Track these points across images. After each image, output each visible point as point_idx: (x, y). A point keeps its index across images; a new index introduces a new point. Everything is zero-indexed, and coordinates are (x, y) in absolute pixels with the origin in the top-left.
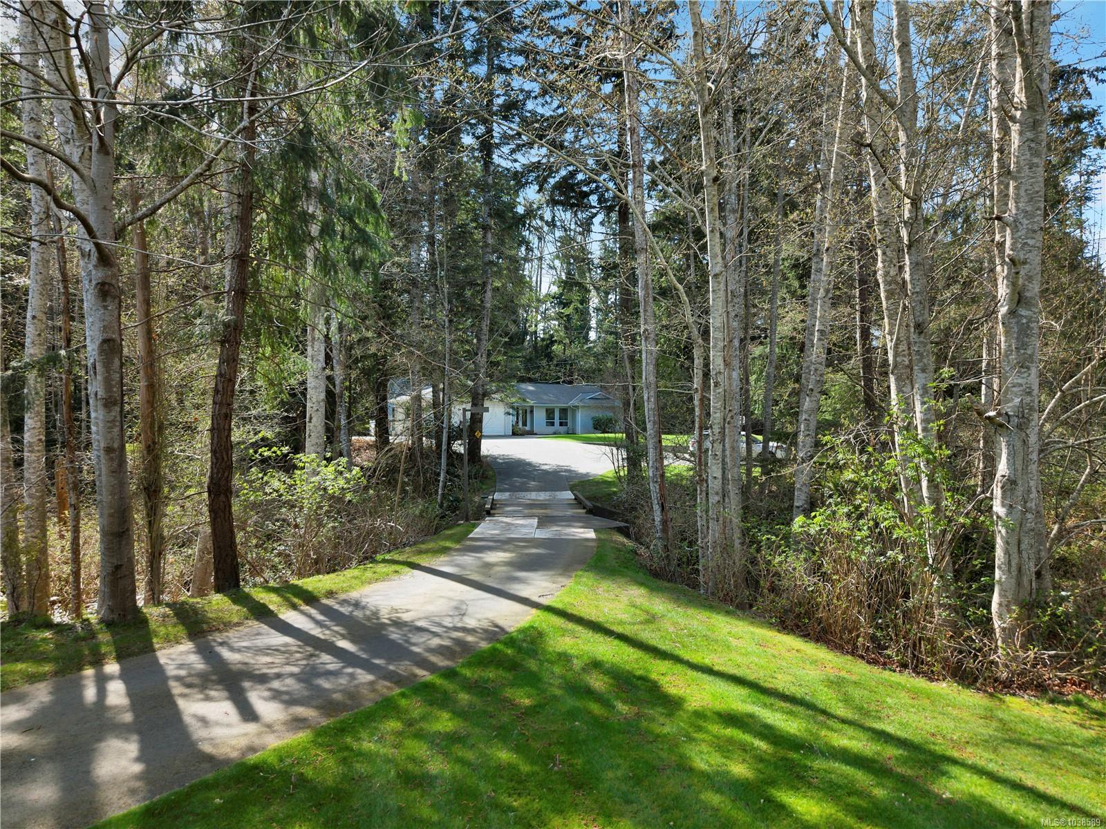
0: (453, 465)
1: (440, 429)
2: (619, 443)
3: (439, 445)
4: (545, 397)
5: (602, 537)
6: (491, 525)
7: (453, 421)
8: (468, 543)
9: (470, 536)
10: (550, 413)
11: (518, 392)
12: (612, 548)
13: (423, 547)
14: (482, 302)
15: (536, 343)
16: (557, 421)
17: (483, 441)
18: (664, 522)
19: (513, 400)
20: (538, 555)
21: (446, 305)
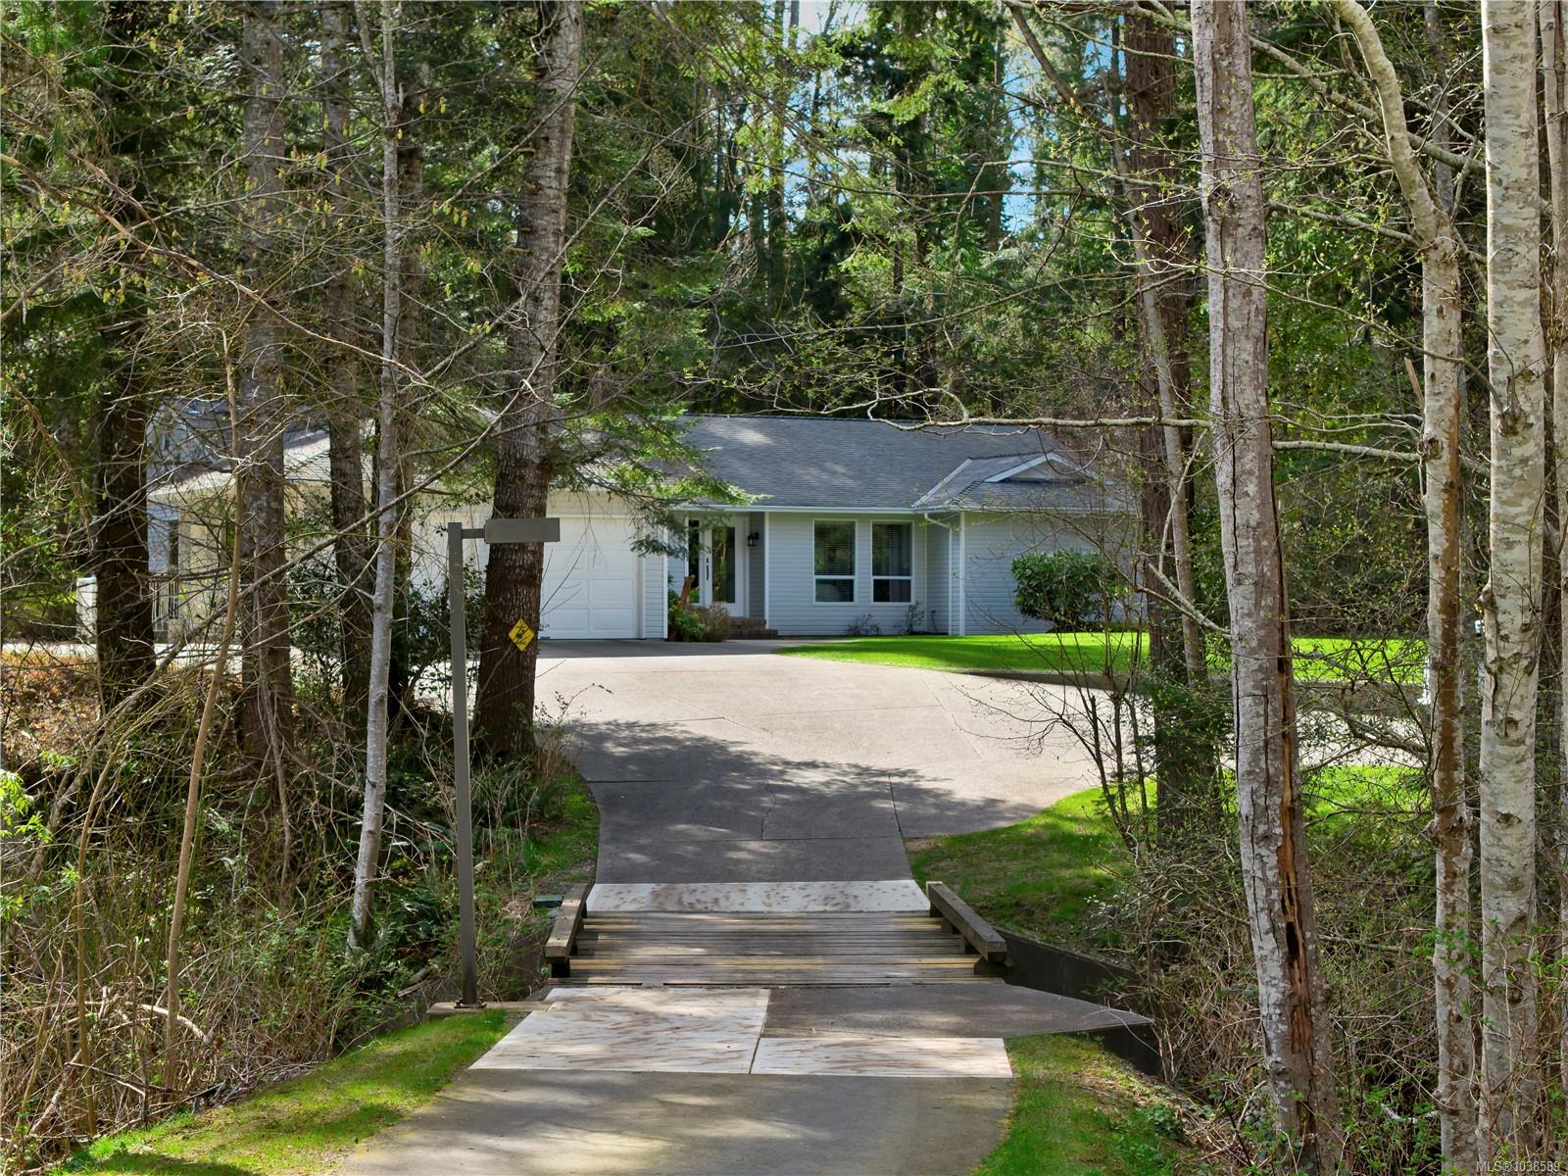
0: (416, 766)
1: (358, 614)
2: (1122, 672)
3: (356, 682)
4: (811, 475)
5: (1039, 1071)
6: (572, 1021)
7: (416, 578)
8: (471, 1094)
9: (480, 1064)
10: (833, 542)
11: (692, 453)
12: (1078, 1116)
13: (285, 1107)
14: (542, 72)
15: (777, 246)
16: (863, 579)
17: (542, 665)
18: (1297, 1008)
19: (672, 487)
20: (763, 1146)
21: (387, 88)
